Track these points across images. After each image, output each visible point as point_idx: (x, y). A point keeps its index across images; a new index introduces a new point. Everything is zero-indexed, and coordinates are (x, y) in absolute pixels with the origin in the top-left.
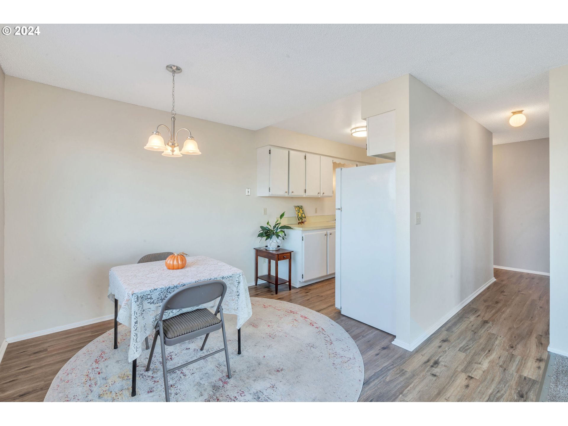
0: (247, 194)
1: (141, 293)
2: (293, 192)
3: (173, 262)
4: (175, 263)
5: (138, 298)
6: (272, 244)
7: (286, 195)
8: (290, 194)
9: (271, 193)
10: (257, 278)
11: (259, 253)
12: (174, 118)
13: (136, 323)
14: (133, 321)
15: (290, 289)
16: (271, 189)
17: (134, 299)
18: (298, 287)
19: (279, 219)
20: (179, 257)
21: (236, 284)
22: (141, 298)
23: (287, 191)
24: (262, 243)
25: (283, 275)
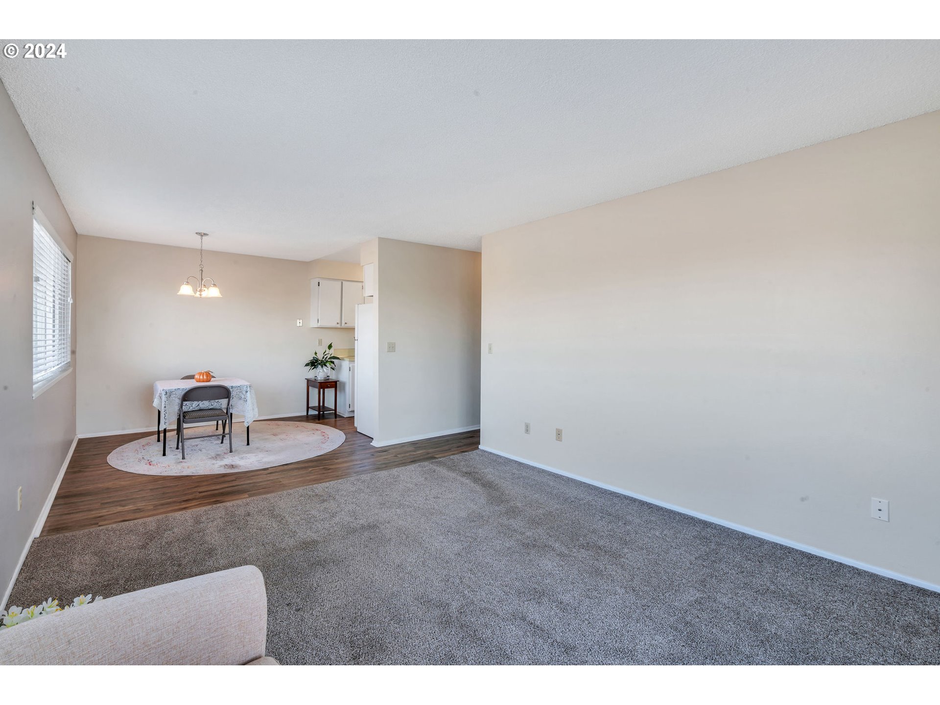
0: (298, 325)
1: (169, 390)
2: (346, 323)
3: (200, 377)
4: (201, 377)
5: (166, 392)
6: (321, 373)
7: (339, 326)
8: (343, 325)
9: (319, 324)
10: (308, 408)
11: (310, 383)
12: (202, 270)
13: (165, 407)
14: (163, 406)
15: (336, 418)
16: (319, 320)
17: (164, 393)
18: (345, 417)
19: (327, 350)
20: (205, 373)
21: (244, 393)
22: (169, 394)
23: (339, 322)
24: (312, 374)
25: (329, 403)
